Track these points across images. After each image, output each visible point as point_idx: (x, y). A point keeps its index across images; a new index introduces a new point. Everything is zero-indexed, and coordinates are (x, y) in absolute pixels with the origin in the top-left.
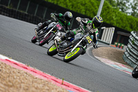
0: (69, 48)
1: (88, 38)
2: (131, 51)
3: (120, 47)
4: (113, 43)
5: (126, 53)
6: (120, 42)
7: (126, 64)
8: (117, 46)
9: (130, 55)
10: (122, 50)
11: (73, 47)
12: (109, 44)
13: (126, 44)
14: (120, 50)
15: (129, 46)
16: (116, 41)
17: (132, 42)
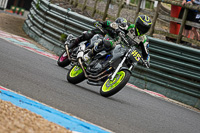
1: (134, 53)
2: (34, 19)
3: (18, 13)
4: (8, 7)
5: (28, 21)
6: (19, 6)
7: (28, 37)
8: (14, 11)
9: (34, 25)
10: (22, 18)
12: (3, 9)
13: (28, 8)
14: (19, 16)
15: (32, 11)
16: (13, 5)
17: (37, 5)
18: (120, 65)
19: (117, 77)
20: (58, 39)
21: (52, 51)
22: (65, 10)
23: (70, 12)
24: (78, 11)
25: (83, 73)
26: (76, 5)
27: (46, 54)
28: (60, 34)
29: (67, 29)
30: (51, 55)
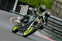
0: (26, 27)
1: (38, 20)
11: (28, 27)
18: (32, 25)
19: (30, 29)
20: (50, 30)
21: (47, 36)
22: (53, 17)
23: (56, 18)
24: (59, 17)
25: (18, 29)
26: (59, 15)
27: (45, 37)
28: (51, 28)
29: (54, 25)
30: (47, 37)
